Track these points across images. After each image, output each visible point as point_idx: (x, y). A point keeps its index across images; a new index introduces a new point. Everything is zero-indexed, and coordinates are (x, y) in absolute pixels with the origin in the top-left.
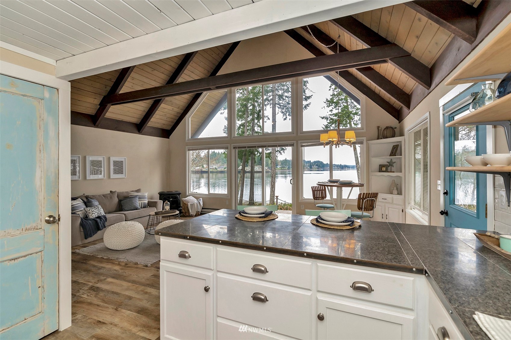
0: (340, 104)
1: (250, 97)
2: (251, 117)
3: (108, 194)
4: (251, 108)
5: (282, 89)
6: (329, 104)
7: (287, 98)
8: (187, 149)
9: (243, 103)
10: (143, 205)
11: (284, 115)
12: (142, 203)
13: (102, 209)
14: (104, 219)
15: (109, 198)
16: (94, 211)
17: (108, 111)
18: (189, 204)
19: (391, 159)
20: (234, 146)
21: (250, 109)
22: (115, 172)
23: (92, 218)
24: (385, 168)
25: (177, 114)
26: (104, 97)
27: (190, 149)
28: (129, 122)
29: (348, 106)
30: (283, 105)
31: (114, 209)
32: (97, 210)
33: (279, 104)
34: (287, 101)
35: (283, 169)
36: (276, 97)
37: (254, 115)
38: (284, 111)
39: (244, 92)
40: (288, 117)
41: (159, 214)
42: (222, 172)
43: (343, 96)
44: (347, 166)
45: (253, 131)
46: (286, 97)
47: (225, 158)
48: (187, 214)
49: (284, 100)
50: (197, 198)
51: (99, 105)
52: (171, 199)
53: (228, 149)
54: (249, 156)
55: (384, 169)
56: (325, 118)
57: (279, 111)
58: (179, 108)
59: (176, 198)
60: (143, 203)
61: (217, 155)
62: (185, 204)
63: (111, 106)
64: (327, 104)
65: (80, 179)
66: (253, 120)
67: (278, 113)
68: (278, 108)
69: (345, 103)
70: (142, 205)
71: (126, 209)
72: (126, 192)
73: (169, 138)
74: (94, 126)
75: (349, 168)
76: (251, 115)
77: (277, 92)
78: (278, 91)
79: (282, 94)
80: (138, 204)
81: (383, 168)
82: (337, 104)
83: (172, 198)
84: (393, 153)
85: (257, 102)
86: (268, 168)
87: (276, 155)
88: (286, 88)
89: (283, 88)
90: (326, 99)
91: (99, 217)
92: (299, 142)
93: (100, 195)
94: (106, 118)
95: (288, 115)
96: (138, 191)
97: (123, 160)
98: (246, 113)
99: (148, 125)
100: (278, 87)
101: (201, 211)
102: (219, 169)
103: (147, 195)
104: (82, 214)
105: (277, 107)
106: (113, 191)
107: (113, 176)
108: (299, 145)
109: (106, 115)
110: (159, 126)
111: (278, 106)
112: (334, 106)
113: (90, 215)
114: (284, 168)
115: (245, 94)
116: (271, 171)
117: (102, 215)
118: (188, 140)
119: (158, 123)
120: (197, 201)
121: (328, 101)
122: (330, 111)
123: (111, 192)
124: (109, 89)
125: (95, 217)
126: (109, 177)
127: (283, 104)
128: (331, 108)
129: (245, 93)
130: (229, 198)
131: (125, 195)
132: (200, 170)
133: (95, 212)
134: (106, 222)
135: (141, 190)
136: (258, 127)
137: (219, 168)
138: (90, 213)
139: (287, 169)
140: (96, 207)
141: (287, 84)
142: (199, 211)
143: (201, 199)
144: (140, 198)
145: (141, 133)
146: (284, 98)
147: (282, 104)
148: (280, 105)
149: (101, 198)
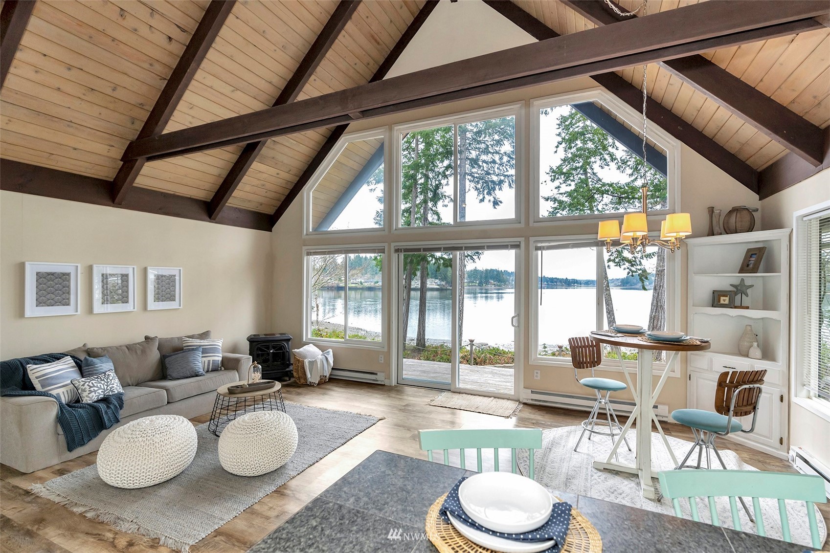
0: (574, 176)
1: (420, 162)
2: (422, 197)
3: (138, 343)
4: (423, 182)
5: (477, 148)
6: (555, 176)
7: (485, 165)
8: (304, 252)
9: (409, 172)
10: (211, 365)
11: (479, 193)
12: (209, 361)
13: (117, 380)
14: (116, 403)
15: (139, 352)
16: (94, 386)
17: (140, 173)
18: (306, 361)
19: (742, 280)
20: (397, 248)
21: (421, 183)
22: (159, 298)
23: (89, 402)
24: (727, 299)
25: (286, 183)
26: (130, 143)
27: (311, 252)
28: (190, 198)
29: (587, 179)
30: (478, 176)
31: (149, 376)
32: (103, 382)
33: (471, 174)
34: (485, 169)
35: (471, 284)
36: (467, 163)
37: (428, 193)
38: (479, 186)
39: (410, 153)
40: (486, 196)
41: (236, 392)
42: (370, 289)
43: (579, 163)
44: (577, 280)
45: (424, 221)
46: (484, 161)
47: (376, 266)
48: (302, 381)
49: (479, 166)
50: (323, 349)
51: (121, 160)
52: (271, 351)
53: (384, 253)
54: (418, 264)
55: (725, 300)
56: (551, 198)
57: (471, 187)
58: (290, 172)
59: (281, 348)
60: (211, 362)
61: (363, 260)
62: (298, 360)
63: (147, 164)
64: (551, 176)
65: (79, 313)
66: (425, 201)
67: (469, 190)
68: (470, 181)
69: (582, 174)
70: (209, 365)
71: (174, 375)
72: (178, 338)
73: (271, 231)
74: (111, 203)
75: (581, 284)
76: (421, 194)
77: (467, 154)
78: (470, 152)
79: (477, 156)
80: (200, 365)
81: (722, 298)
82: (568, 176)
83: (274, 348)
84: (748, 266)
85: (433, 171)
86: (446, 284)
87: (466, 262)
88: (483, 146)
89: (478, 146)
90: (549, 168)
91: (105, 400)
92: (532, 239)
93: (120, 346)
94: (136, 187)
95: (487, 194)
96: (204, 335)
97: (176, 273)
98: (413, 190)
99: (227, 204)
100: (470, 146)
101: (331, 375)
102: (366, 284)
103: (221, 345)
104: (66, 393)
105: (468, 179)
106: (152, 336)
107: (152, 305)
108: (532, 246)
109: (136, 181)
110: (252, 207)
111: (470, 177)
112: (564, 179)
113: (85, 394)
114: (473, 284)
115: (413, 158)
116: (451, 288)
117: (116, 392)
118: (307, 235)
119: (249, 201)
120: (322, 355)
121: (554, 172)
122: (556, 188)
123: (147, 338)
124: (139, 126)
125: (96, 400)
126: (145, 307)
127: (479, 174)
128: (557, 183)
129: (413, 156)
130: (386, 350)
131: (177, 343)
132: (335, 285)
133: (96, 389)
134: (121, 408)
135: (212, 335)
136: (434, 214)
137: (367, 282)
138: (84, 391)
139: (477, 284)
140: (102, 376)
141: (485, 140)
142: (325, 375)
143: (331, 350)
144: (205, 351)
145: (215, 220)
146: (480, 163)
147: (476, 175)
148: (473, 176)
149: (121, 352)
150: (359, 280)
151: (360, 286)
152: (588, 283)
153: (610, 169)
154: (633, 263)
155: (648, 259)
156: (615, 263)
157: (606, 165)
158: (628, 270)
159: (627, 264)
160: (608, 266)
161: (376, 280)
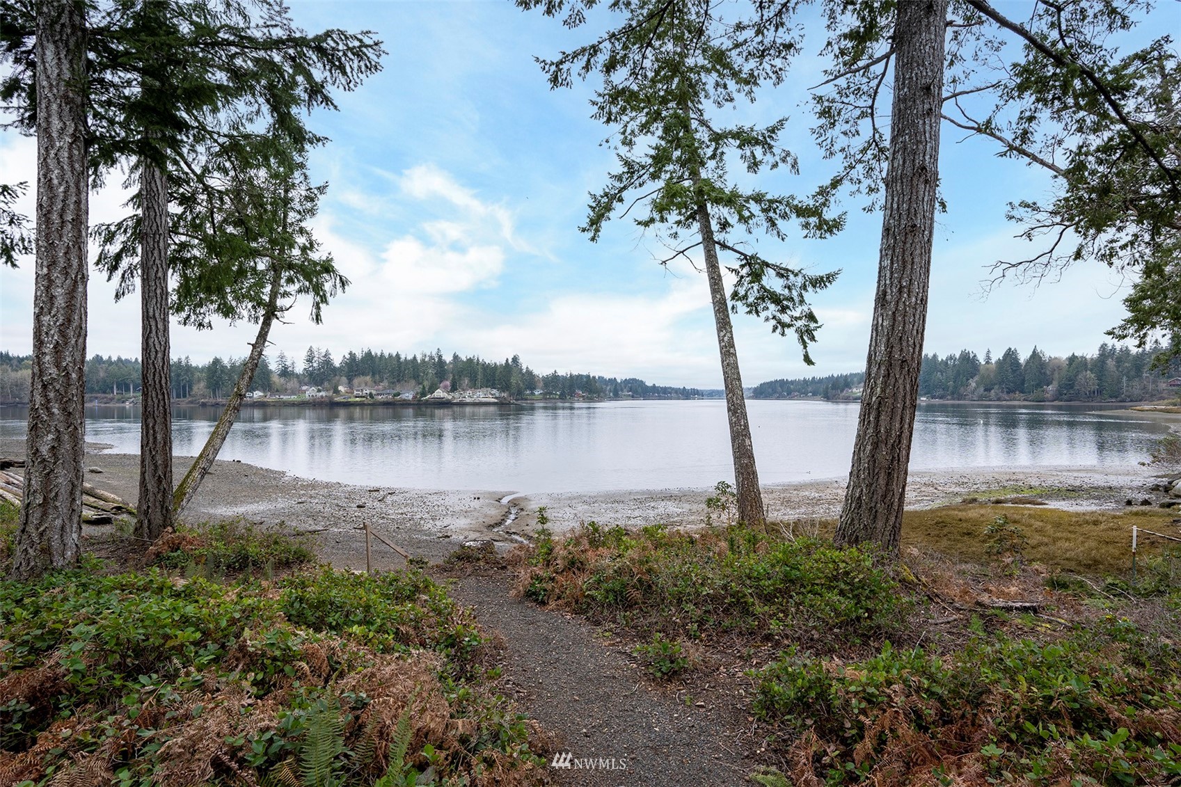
102: (379, 397)
150: (368, 392)
151: (369, 401)
152: (712, 395)
153: (734, 108)
154: (785, 302)
155: (818, 289)
156: (748, 306)
157: (727, 100)
158: (773, 322)
159: (773, 308)
160: (733, 308)
161: (395, 392)
